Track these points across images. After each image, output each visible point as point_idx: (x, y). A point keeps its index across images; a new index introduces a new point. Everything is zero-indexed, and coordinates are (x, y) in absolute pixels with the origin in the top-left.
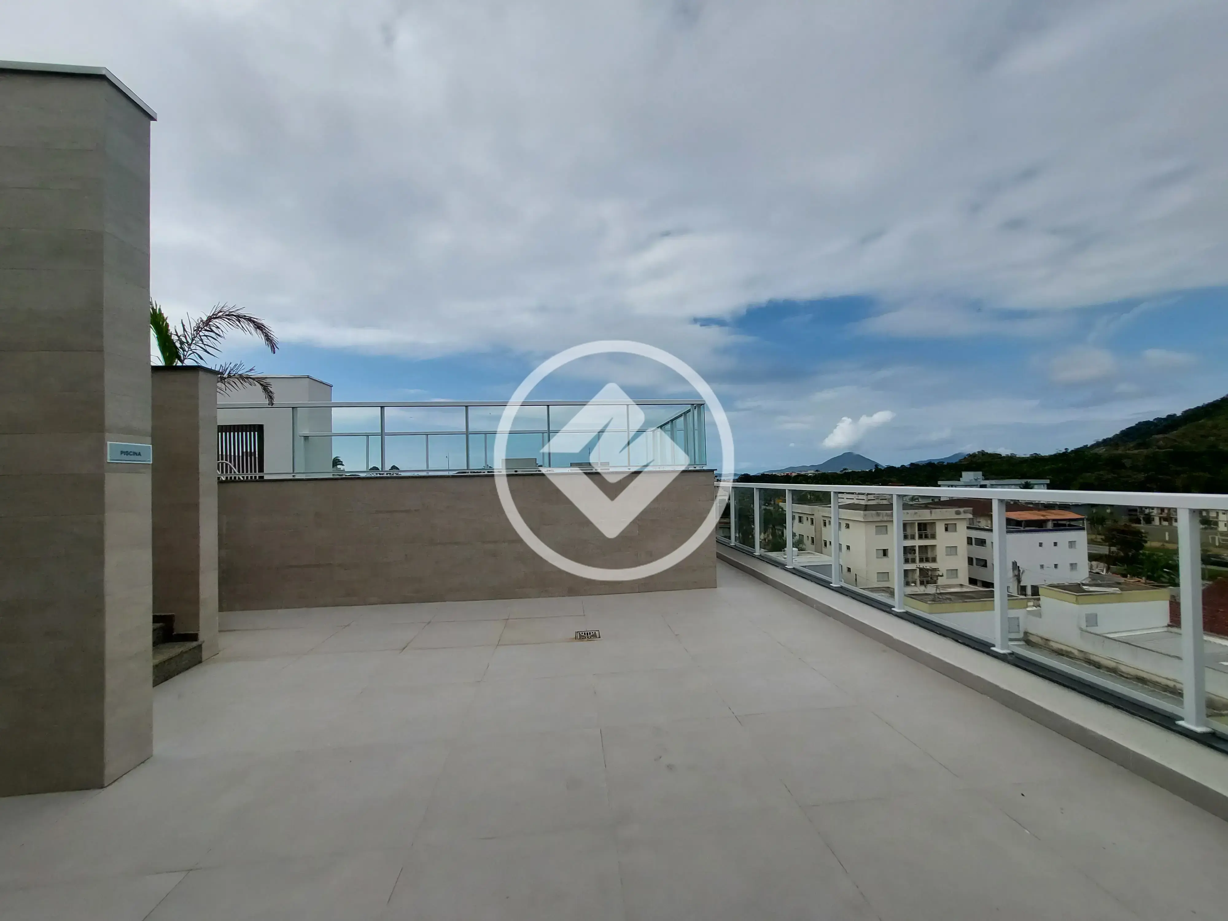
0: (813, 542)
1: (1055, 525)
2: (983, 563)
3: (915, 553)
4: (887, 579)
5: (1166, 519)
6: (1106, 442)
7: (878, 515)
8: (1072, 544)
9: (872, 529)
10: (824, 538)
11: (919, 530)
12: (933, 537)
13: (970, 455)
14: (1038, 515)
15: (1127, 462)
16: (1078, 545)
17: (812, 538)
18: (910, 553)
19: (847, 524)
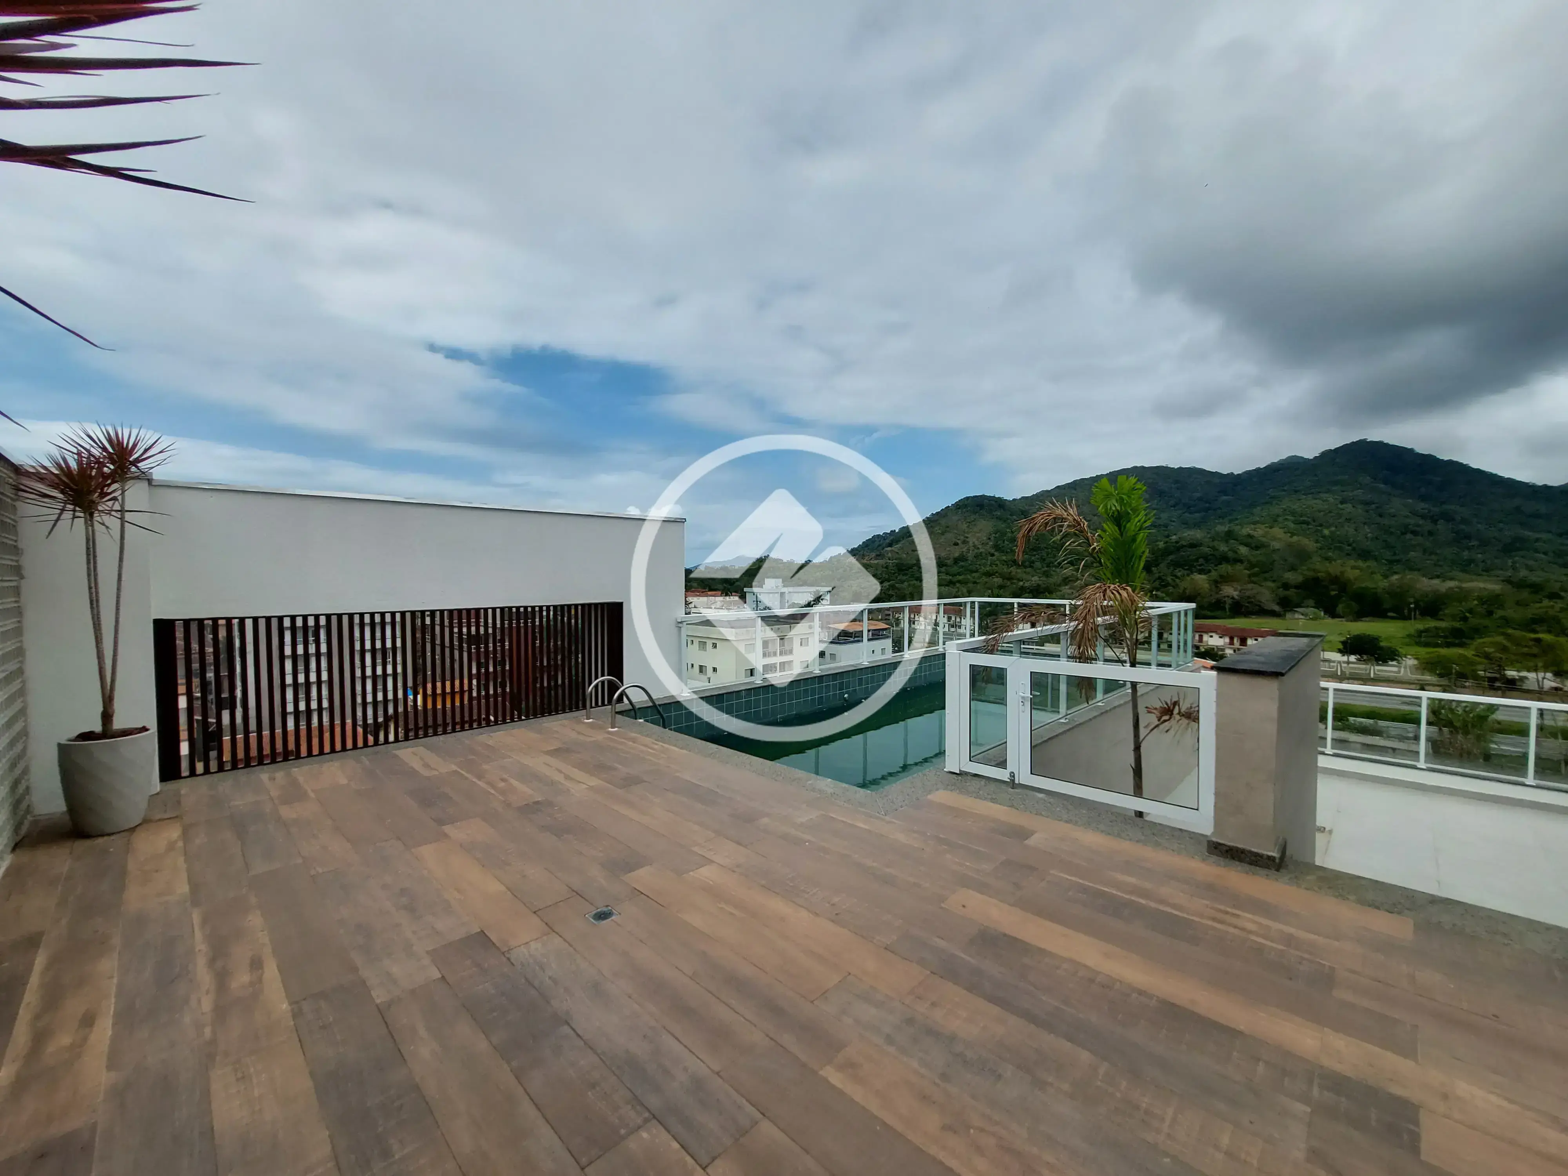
19: (713, 643)
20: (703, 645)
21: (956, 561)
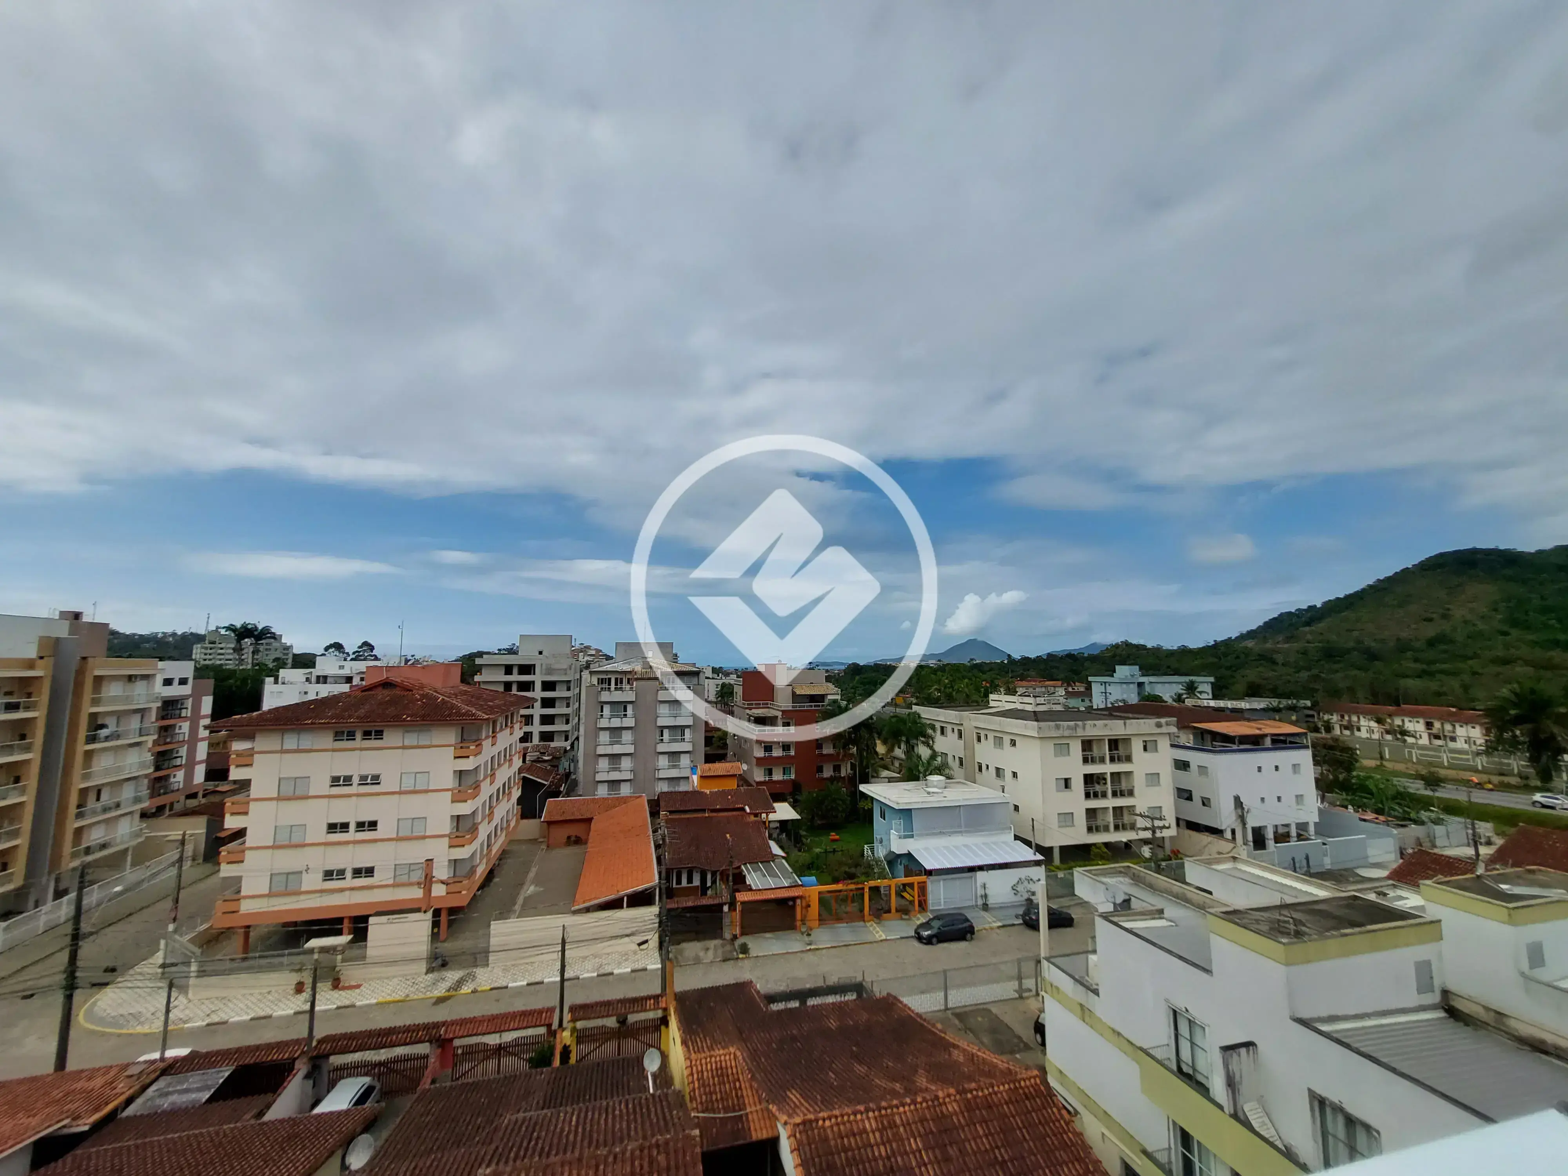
0: (961, 764)
1: (1274, 741)
2: (1186, 795)
3: (1105, 784)
4: (1069, 823)
5: (1346, 728)
6: (1250, 635)
7: (1058, 727)
8: (1296, 767)
9: (1050, 746)
10: (978, 760)
11: (1110, 750)
12: (1129, 759)
13: (1112, 646)
14: (1252, 727)
15: (1279, 658)
16: (1302, 769)
17: (961, 759)
18: (1099, 783)
19: (1012, 740)
20: (999, 741)
21: (1432, 643)
